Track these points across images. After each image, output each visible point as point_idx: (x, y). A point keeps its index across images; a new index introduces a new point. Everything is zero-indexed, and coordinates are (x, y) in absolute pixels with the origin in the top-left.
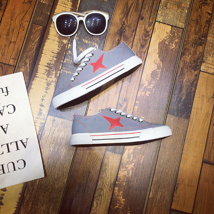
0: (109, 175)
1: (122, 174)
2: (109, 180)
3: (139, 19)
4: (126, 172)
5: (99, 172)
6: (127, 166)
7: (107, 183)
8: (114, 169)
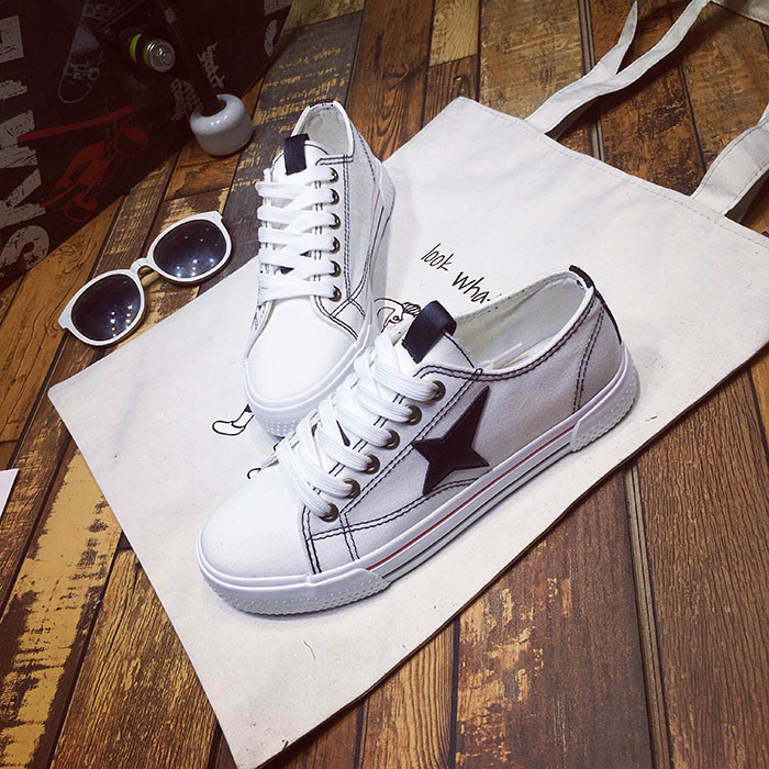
0: (412, 727)
1: (478, 705)
2: (412, 752)
4: (496, 690)
6: (494, 655)
8: (432, 690)
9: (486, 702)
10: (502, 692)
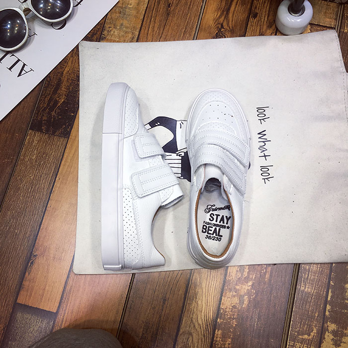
0: (204, 305)
1: (229, 304)
2: (203, 314)
3: (248, 18)
4: (236, 300)
5: (183, 300)
6: (238, 287)
7: (200, 322)
8: (213, 293)
9: (232, 304)
10: (238, 302)
